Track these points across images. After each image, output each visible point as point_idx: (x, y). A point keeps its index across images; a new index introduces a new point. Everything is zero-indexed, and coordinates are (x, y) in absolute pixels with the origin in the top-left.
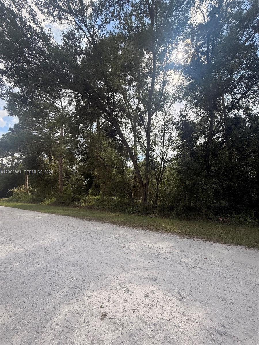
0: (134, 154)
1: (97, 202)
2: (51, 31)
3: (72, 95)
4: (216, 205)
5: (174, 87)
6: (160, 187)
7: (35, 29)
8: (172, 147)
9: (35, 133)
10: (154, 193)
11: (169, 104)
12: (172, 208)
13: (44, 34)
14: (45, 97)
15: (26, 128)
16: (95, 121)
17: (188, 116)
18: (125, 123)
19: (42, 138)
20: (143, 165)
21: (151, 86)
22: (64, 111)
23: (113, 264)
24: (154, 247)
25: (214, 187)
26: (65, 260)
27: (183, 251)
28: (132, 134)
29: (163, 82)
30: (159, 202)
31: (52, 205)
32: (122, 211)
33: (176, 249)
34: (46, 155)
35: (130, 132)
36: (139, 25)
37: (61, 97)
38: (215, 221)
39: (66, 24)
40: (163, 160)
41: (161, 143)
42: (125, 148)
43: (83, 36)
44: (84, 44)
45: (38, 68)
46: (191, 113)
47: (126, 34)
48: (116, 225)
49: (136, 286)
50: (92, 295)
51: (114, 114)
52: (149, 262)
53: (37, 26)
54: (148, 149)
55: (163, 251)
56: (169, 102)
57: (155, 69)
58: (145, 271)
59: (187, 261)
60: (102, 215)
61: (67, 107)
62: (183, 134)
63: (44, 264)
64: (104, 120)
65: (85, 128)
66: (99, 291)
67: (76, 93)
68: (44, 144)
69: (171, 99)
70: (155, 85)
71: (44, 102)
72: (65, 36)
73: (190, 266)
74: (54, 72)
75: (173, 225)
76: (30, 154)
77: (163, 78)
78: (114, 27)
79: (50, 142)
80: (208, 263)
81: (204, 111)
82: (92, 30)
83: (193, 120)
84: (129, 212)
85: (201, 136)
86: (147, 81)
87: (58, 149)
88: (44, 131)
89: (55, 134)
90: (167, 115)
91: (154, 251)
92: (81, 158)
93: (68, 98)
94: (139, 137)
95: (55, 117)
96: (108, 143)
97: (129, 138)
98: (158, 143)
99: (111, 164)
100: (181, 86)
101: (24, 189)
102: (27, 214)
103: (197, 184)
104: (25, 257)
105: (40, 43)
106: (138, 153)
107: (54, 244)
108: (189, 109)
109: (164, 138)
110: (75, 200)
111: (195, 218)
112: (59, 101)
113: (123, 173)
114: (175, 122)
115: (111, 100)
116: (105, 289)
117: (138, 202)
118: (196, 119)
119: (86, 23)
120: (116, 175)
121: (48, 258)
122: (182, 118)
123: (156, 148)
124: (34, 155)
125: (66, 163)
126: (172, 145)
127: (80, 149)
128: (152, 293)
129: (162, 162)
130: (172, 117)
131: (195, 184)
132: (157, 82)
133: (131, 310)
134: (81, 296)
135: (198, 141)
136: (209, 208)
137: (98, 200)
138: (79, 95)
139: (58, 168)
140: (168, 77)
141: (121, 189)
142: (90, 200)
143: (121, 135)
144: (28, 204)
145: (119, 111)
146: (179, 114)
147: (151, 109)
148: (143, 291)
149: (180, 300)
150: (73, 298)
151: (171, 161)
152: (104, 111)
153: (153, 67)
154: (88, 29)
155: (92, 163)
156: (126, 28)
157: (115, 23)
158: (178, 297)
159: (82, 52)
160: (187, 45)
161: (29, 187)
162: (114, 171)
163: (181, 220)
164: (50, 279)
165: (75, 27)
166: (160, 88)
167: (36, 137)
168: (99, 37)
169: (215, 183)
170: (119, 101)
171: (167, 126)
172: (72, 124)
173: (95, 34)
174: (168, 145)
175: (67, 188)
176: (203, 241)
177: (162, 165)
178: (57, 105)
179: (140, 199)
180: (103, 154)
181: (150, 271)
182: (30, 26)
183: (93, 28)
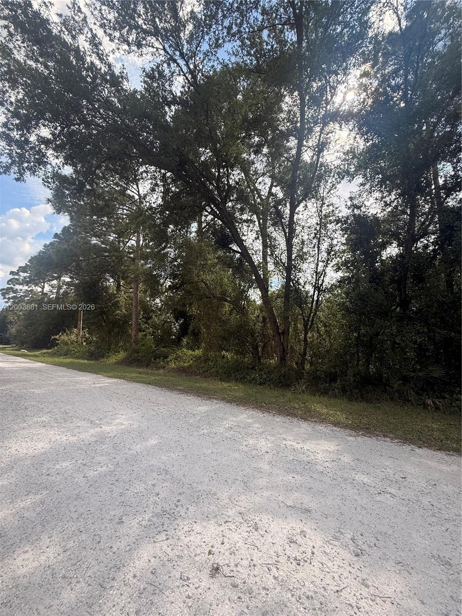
0: (262, 276)
1: (196, 361)
2: (124, 69)
3: (156, 175)
4: (420, 374)
5: (339, 154)
6: (310, 338)
7: (99, 67)
8: (334, 265)
9: (94, 241)
10: (299, 348)
11: (330, 185)
12: (332, 378)
13: (113, 75)
14: (113, 181)
15: (82, 234)
16: (195, 220)
17: (365, 206)
18: (247, 221)
19: (105, 250)
20: (278, 296)
21: (296, 153)
22: (143, 204)
23: (228, 475)
24: (301, 448)
25: (417, 340)
26: (146, 462)
27: (358, 460)
28: (260, 241)
29: (318, 146)
30: (309, 365)
31: (120, 364)
32: (241, 380)
33: (344, 454)
34: (112, 278)
35: (257, 238)
36: (275, 46)
37: (139, 180)
38: (418, 404)
39: (150, 54)
40: (317, 287)
41: (313, 257)
42: (247, 265)
43: (178, 72)
44: (178, 86)
45: (103, 131)
46: (372, 200)
47: (251, 63)
48: (231, 403)
49: (271, 519)
50: (193, 529)
51: (228, 206)
52: (293, 477)
53: (102, 62)
54: (289, 269)
55: (319, 458)
56: (330, 181)
57: (304, 123)
58: (286, 493)
59: (366, 480)
60: (204, 385)
61: (148, 197)
62: (356, 239)
63: (109, 465)
64: (210, 217)
65: (178, 231)
66: (204, 524)
67: (163, 171)
68: (109, 260)
69: (333, 177)
70: (304, 151)
71: (110, 188)
72: (147, 75)
73: (372, 490)
74: (129, 137)
75: (336, 409)
76: (87, 278)
77: (318, 137)
78: (231, 52)
79: (118, 256)
80: (408, 486)
81: (397, 196)
82: (193, 61)
83: (375, 213)
84: (253, 381)
85: (391, 244)
86: (288, 144)
87: (131, 268)
88: (109, 237)
89: (127, 242)
90: (325, 205)
91: (302, 456)
92: (170, 283)
93: (151, 181)
94: (273, 247)
95: (128, 213)
96: (217, 258)
97: (254, 249)
98: (307, 257)
99: (222, 295)
100: (351, 151)
101: (75, 336)
102: (81, 378)
103: (382, 334)
104: (80, 451)
105: (106, 89)
106: (270, 275)
107: (126, 433)
108: (366, 193)
109: (319, 247)
110: (158, 356)
111: (378, 397)
112: (135, 186)
113: (242, 311)
114: (341, 218)
115: (222, 182)
116: (216, 520)
117: (270, 363)
118: (382, 212)
119: (182, 49)
120: (230, 314)
121: (117, 456)
122: (353, 211)
123: (304, 266)
124: (92, 278)
125: (145, 292)
126: (333, 260)
127: (169, 269)
128: (302, 536)
129: (314, 292)
130: (334, 209)
131: (377, 334)
132: (306, 147)
133: (263, 565)
134: (175, 530)
135: (384, 253)
136: (405, 379)
137: (198, 357)
138: (169, 174)
139: (130, 301)
140: (328, 136)
141: (239, 340)
142: (184, 358)
143: (240, 243)
144: (82, 361)
145: (237, 200)
146: (349, 203)
147: (295, 196)
148: (285, 531)
149: (357, 555)
150: (160, 532)
151: (330, 290)
152: (211, 200)
153: (299, 118)
154: (185, 60)
155: (189, 293)
156: (252, 52)
157: (232, 46)
158: (352, 548)
159: (175, 101)
160: (365, 74)
161: (84, 332)
162: (227, 307)
163: (350, 400)
164: (121, 494)
165: (163, 59)
166: (313, 157)
167: (96, 247)
168: (205, 72)
169: (419, 333)
170: (237, 183)
171: (325, 226)
172: (155, 225)
173: (198, 68)
174: (327, 261)
175: (145, 335)
176: (397, 443)
177: (315, 298)
178: (131, 194)
179: (273, 359)
180: (209, 278)
181: (296, 494)
182: (92, 63)
183: (193, 58)
